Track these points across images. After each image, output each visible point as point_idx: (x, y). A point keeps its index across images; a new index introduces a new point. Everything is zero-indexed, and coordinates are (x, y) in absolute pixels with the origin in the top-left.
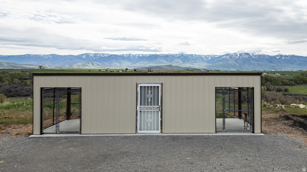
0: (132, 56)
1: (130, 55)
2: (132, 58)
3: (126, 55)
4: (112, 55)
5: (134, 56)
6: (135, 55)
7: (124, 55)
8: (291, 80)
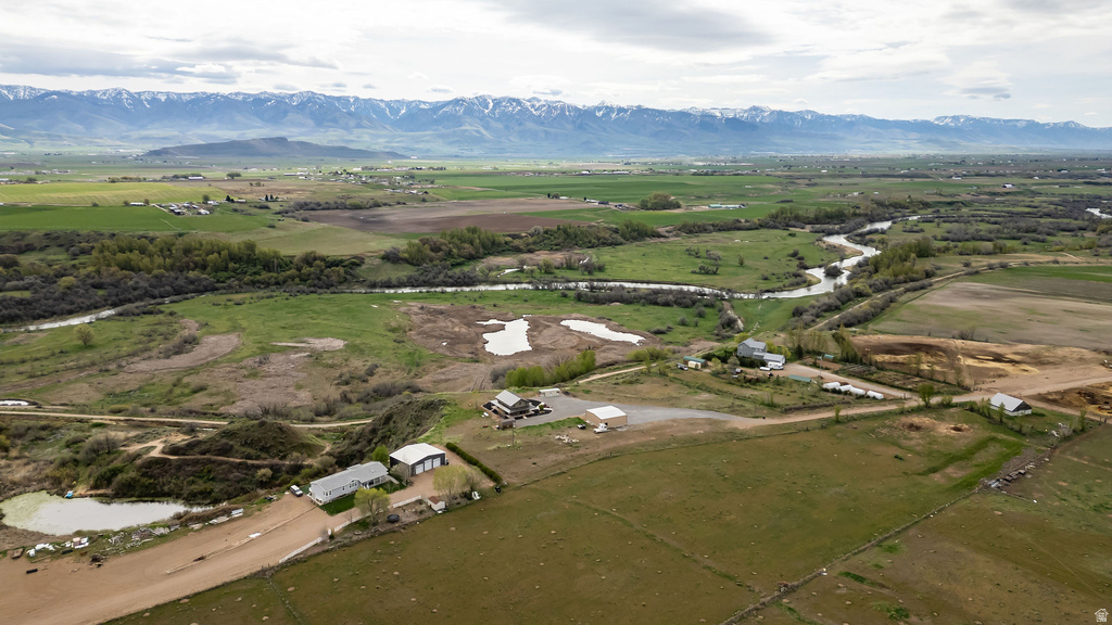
0: (127, 99)
1: (120, 93)
2: (130, 104)
3: (104, 94)
4: (49, 94)
5: (136, 99)
6: (139, 94)
7: (95, 92)
8: (616, 231)
